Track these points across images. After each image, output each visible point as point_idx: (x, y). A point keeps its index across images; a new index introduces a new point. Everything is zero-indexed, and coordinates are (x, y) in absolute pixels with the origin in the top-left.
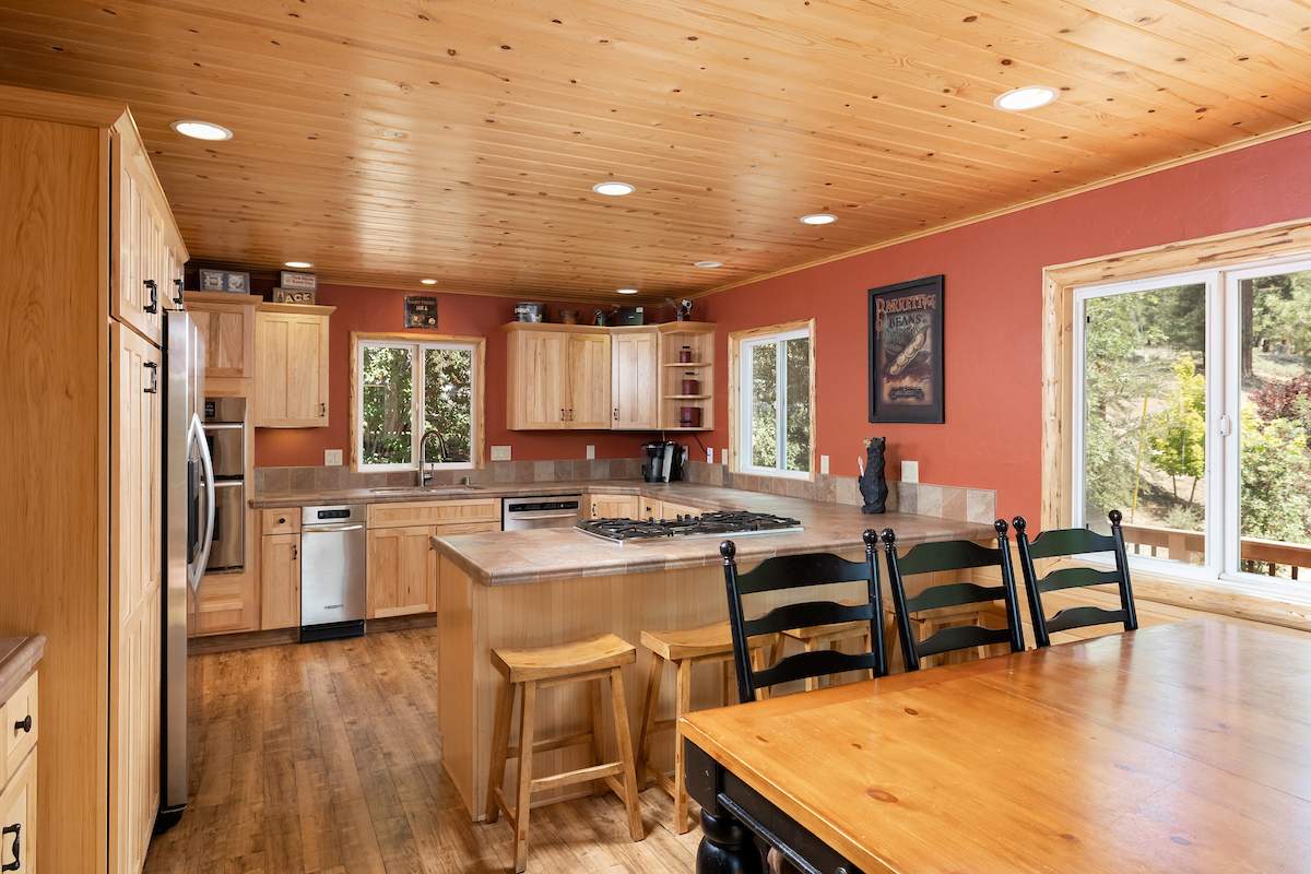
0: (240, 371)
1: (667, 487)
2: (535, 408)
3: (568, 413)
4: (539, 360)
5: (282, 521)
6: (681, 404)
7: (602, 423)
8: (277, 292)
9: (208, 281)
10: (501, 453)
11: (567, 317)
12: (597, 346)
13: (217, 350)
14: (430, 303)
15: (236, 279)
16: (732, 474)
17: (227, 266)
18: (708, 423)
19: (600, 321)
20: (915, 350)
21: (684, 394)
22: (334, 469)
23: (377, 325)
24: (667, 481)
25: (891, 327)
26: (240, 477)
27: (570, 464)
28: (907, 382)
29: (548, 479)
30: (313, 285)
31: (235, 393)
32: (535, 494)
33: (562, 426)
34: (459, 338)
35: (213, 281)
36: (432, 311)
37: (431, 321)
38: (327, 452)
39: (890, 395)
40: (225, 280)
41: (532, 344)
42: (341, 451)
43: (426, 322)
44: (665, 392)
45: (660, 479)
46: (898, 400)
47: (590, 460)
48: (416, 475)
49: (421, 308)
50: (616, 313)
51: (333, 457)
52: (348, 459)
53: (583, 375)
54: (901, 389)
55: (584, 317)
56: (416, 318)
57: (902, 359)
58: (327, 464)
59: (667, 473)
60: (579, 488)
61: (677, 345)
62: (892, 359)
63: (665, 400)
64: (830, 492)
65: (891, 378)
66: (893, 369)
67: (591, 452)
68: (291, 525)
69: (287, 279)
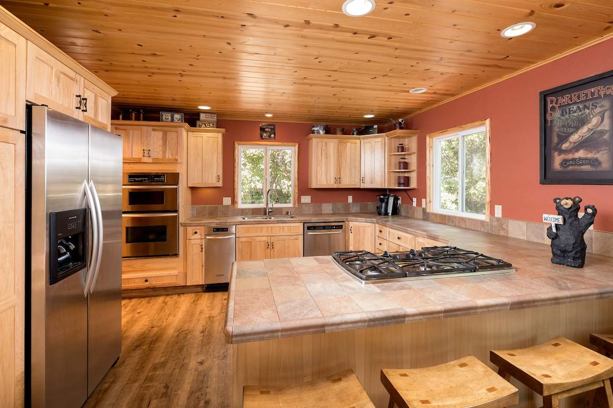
0: (177, 160)
1: (390, 219)
2: (322, 177)
3: (338, 179)
4: (323, 153)
5: (196, 233)
6: (398, 175)
7: (356, 185)
8: (198, 123)
9: (164, 117)
10: (306, 199)
11: (338, 130)
12: (353, 146)
13: (166, 150)
14: (272, 127)
15: (177, 116)
16: (428, 213)
17: (173, 110)
18: (413, 184)
19: (355, 133)
20: (591, 130)
21: (399, 169)
22: (227, 206)
23: (247, 139)
24: (390, 214)
25: (562, 115)
26: (176, 211)
27: (340, 205)
28: (581, 154)
29: (329, 212)
30: (215, 119)
31: (174, 170)
32: (321, 221)
33: (335, 186)
34: (285, 143)
35: (167, 117)
36: (273, 131)
37: (272, 136)
38: (224, 198)
39: (561, 164)
40: (172, 117)
41: (320, 145)
42: (230, 198)
43: (270, 136)
44: (389, 168)
45: (386, 214)
46: (571, 168)
47: (350, 203)
48: (265, 209)
49: (267, 130)
50: (364, 128)
51: (227, 201)
52: (234, 202)
53: (346, 160)
54: (574, 159)
55: (345, 132)
56: (265, 135)
57: (575, 138)
58: (224, 204)
59: (390, 211)
60: (344, 218)
61: (396, 143)
62: (563, 138)
63: (389, 172)
64: (503, 229)
65: (562, 152)
66: (565, 146)
67: (350, 199)
68: (201, 235)
69: (202, 116)
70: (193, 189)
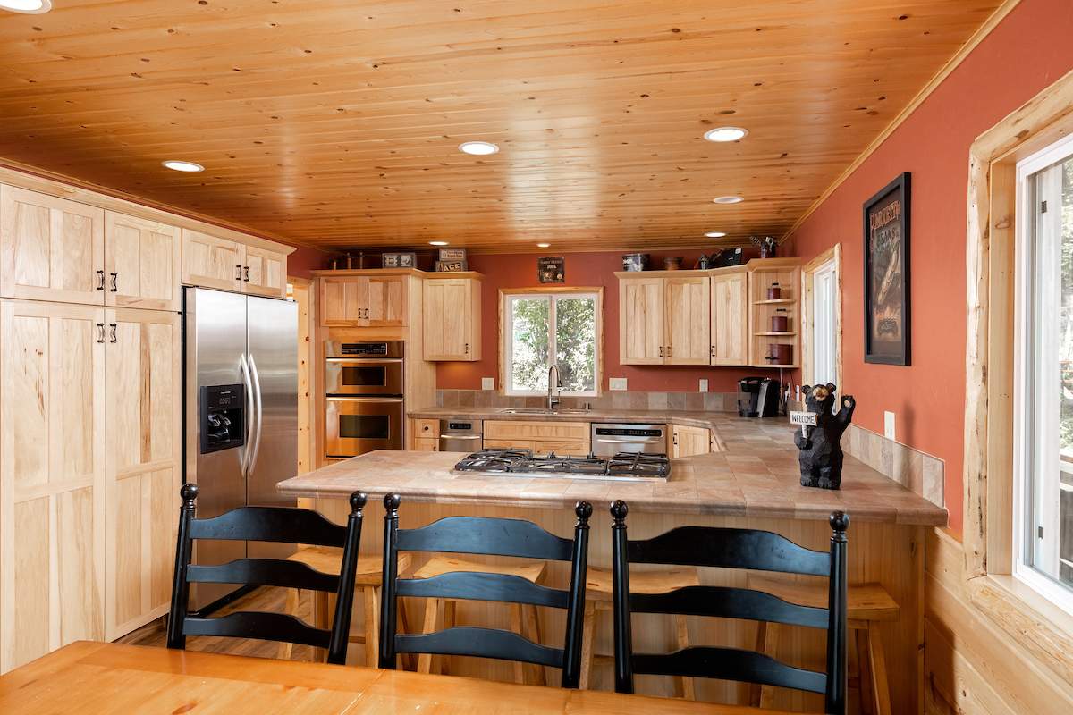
0: (400, 322)
1: (761, 421)
2: (639, 347)
3: (666, 350)
4: (638, 302)
5: (427, 428)
6: (773, 341)
7: (702, 360)
8: (438, 265)
9: (387, 261)
10: (618, 384)
11: (670, 264)
12: (695, 288)
13: (387, 308)
14: (558, 262)
15: (406, 258)
17: (400, 249)
18: (796, 360)
19: (704, 265)
20: (892, 272)
21: (773, 331)
22: (488, 392)
23: (518, 283)
24: (761, 416)
25: (878, 246)
26: (401, 396)
27: (682, 396)
28: (887, 313)
29: (662, 409)
30: (462, 256)
31: (398, 337)
32: (621, 421)
33: (661, 362)
34: (580, 288)
35: (391, 260)
36: (560, 268)
37: (559, 276)
38: (483, 379)
39: (878, 330)
40: (399, 259)
41: (631, 290)
42: (493, 380)
43: (555, 278)
44: (756, 329)
45: (754, 415)
46: (883, 336)
47: (703, 393)
48: (547, 399)
49: (550, 267)
50: (721, 258)
51: (488, 384)
52: (498, 385)
53: (681, 316)
54: (884, 322)
55: (685, 263)
56: (547, 275)
57: (884, 285)
58: (483, 388)
59: (761, 409)
60: (664, 419)
61: (766, 282)
62: (879, 286)
63: (756, 337)
65: (879, 309)
66: (880, 298)
67: (704, 385)
68: (433, 432)
69: (444, 255)
70: (439, 364)
